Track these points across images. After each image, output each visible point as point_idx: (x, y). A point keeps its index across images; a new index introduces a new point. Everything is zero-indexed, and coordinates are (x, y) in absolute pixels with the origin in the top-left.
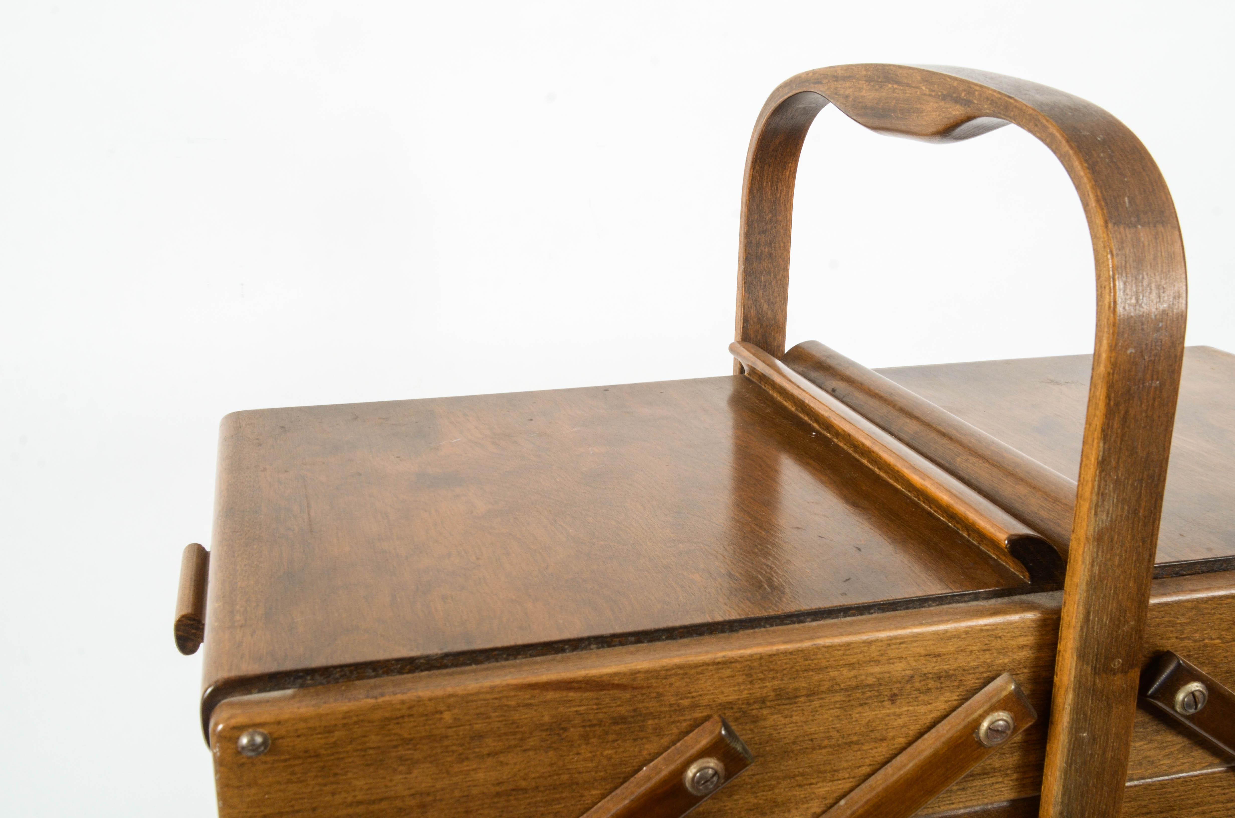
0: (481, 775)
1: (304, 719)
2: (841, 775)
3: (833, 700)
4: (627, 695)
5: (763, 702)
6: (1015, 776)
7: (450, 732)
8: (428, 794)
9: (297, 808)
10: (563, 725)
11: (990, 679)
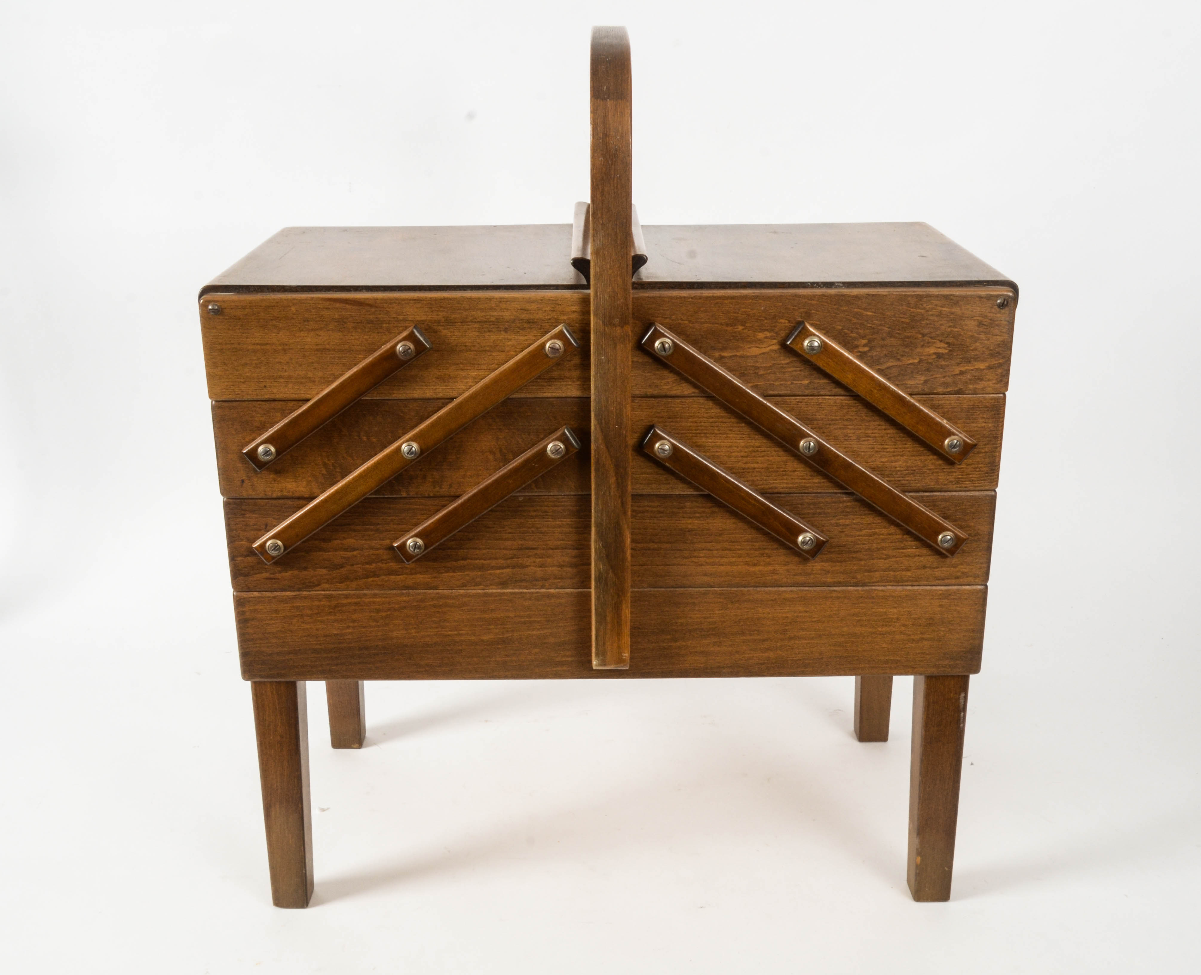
0: (309, 339)
1: (233, 301)
2: (482, 367)
3: (475, 326)
4: (373, 310)
5: (439, 323)
6: (579, 383)
7: (295, 316)
8: (286, 345)
9: (232, 342)
10: (345, 320)
11: (556, 326)
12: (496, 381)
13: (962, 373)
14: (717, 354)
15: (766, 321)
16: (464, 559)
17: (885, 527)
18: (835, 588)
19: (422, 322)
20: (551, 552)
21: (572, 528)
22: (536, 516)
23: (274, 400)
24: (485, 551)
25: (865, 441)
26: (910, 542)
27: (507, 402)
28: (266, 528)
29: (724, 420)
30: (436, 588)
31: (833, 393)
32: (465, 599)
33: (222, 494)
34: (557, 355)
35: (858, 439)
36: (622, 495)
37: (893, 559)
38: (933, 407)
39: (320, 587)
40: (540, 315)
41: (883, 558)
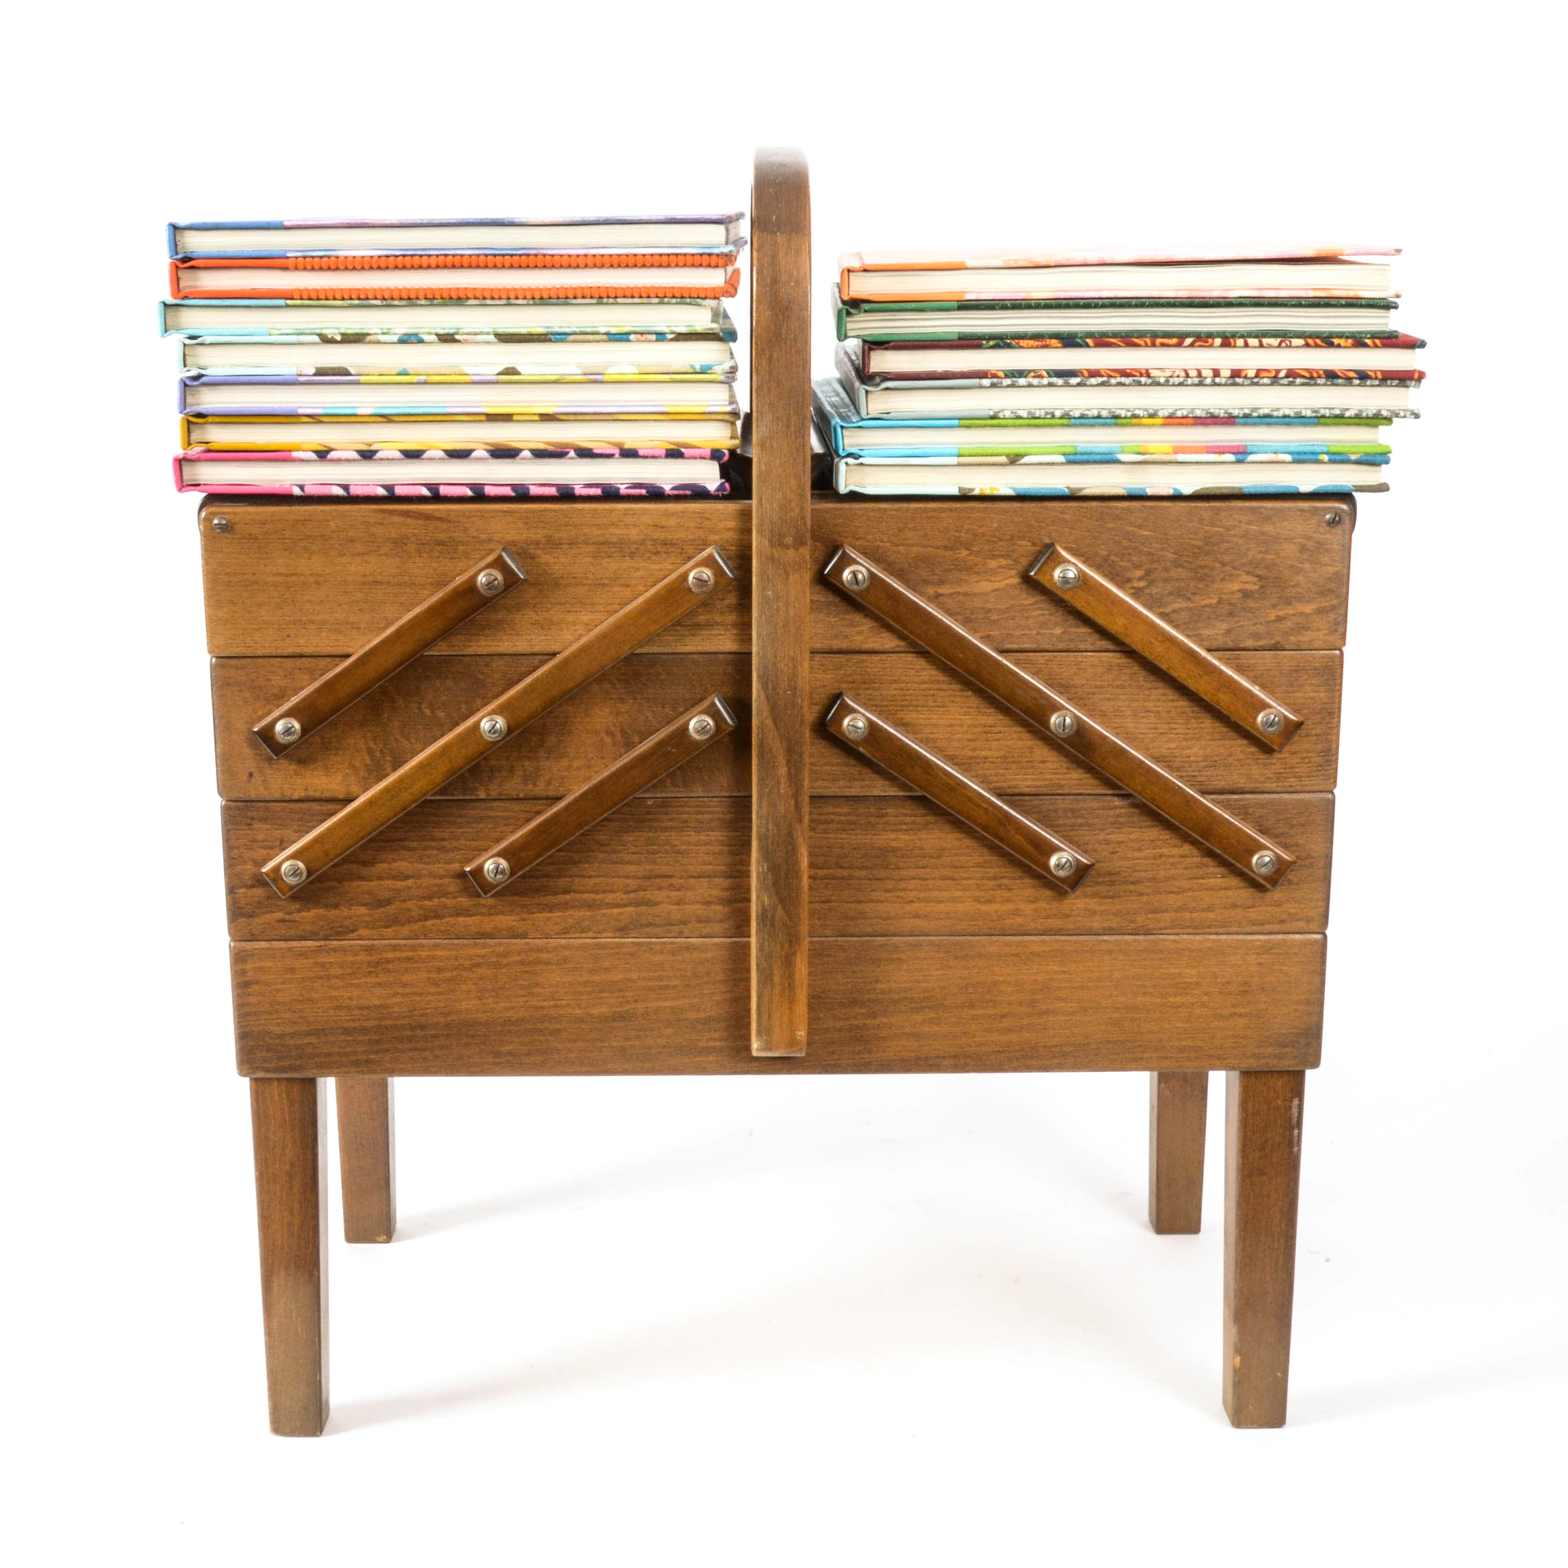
0: (353, 568)
1: (249, 514)
2: (597, 608)
3: (588, 550)
4: (444, 526)
5: (538, 544)
6: (735, 632)
7: (335, 535)
8: (321, 576)
9: (244, 571)
10: (405, 541)
11: (704, 549)
12: (617, 627)
13: (1279, 619)
14: (931, 590)
15: (1000, 543)
16: (566, 892)
17: (1175, 846)
18: (1105, 938)
19: (514, 543)
20: (692, 881)
21: (723, 845)
22: (672, 828)
23: (301, 656)
24: (597, 880)
25: (1144, 717)
26: (1214, 869)
27: (632, 658)
28: (281, 844)
29: (943, 686)
30: (524, 936)
31: (1097, 647)
32: (567, 953)
33: (220, 794)
34: (705, 589)
35: (1135, 715)
36: (796, 795)
37: (1190, 894)
38: (1240, 669)
39: (356, 933)
40: (681, 534)
41: (1173, 892)
